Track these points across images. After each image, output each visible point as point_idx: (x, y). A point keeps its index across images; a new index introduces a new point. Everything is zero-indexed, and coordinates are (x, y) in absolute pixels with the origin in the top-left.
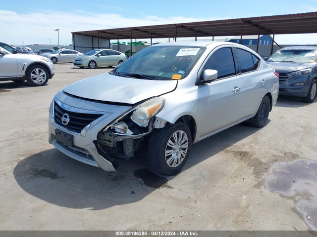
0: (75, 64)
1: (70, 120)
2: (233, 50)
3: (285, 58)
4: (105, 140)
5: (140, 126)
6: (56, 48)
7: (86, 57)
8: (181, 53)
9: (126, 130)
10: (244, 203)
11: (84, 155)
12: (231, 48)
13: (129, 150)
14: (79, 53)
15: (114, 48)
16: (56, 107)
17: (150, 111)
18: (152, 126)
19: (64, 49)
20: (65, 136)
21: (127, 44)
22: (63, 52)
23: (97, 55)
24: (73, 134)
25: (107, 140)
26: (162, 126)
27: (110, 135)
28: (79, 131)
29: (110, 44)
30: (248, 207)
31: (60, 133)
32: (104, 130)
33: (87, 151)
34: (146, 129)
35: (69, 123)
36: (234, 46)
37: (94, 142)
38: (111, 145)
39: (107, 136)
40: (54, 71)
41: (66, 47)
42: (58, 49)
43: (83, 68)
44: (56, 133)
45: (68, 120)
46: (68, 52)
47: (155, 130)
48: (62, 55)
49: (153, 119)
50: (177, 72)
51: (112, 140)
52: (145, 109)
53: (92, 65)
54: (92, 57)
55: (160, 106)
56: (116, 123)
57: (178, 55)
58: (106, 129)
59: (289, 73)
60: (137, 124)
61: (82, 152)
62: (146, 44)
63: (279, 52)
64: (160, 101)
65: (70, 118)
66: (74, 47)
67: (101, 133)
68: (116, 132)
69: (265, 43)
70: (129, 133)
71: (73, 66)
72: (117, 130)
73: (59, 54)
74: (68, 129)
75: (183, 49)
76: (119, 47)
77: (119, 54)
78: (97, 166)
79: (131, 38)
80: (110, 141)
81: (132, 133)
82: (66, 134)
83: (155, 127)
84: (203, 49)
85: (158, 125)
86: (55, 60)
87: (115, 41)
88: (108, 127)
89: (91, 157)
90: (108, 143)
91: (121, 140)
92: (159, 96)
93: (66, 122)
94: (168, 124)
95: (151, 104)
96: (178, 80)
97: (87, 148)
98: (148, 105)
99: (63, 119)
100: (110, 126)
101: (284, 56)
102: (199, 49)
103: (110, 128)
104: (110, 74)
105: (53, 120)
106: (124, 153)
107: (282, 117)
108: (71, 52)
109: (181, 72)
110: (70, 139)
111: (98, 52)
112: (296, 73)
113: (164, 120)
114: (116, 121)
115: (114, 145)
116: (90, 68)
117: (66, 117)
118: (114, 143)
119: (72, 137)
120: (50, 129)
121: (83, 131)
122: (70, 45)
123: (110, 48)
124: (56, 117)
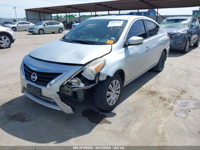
0: (29, 32)
1: (38, 78)
2: (144, 22)
3: (169, 24)
4: (64, 91)
5: (89, 79)
6: (15, 21)
7: (36, 26)
8: (111, 25)
9: (79, 83)
10: (160, 131)
11: (49, 102)
12: (142, 20)
13: (81, 96)
14: (31, 24)
15: (55, 19)
16: (25, 67)
17: (96, 69)
18: (98, 79)
19: (20, 21)
20: (35, 89)
21: (63, 17)
22: (20, 23)
23: (44, 25)
24: (41, 88)
25: (66, 91)
26: (105, 78)
27: (68, 87)
28: (46, 86)
29: (52, 17)
30: (164, 133)
31: (30, 87)
32: (64, 84)
33: (51, 99)
34: (94, 82)
35: (37, 79)
36: (145, 19)
37: (58, 93)
38: (70, 94)
39: (66, 88)
40: (15, 37)
41: (22, 20)
42: (16, 21)
43: (34, 34)
44: (28, 87)
45: (36, 78)
46: (23, 23)
47: (99, 82)
48: (19, 25)
49: (98, 74)
50: (110, 39)
51: (70, 91)
52: (92, 68)
53: (41, 32)
54: (41, 26)
55: (102, 64)
56: (72, 79)
57: (109, 26)
58: (65, 83)
59: (173, 35)
60: (87, 78)
61: (48, 100)
62: (76, 16)
63: (165, 21)
64: (102, 61)
65: (37, 76)
66: (27, 19)
67: (62, 86)
68: (73, 85)
69: (151, 14)
70: (82, 85)
71: (28, 33)
72: (73, 84)
73: (17, 25)
74: (36, 84)
75: (112, 22)
76: (58, 19)
77: (59, 24)
78: (60, 109)
79: (66, 13)
80: (68, 91)
81: (84, 85)
82: (35, 88)
83: (100, 80)
84: (126, 22)
85: (102, 78)
86: (14, 29)
87: (56, 15)
88: (67, 82)
89: (55, 103)
90: (67, 93)
91: (76, 90)
92: (101, 57)
93: (35, 79)
94: (108, 77)
95: (96, 63)
96: (112, 44)
97: (52, 97)
98: (94, 64)
99: (32, 77)
100: (68, 81)
101: (168, 23)
102: (123, 21)
103: (68, 82)
104: (61, 40)
105: (24, 77)
106: (77, 98)
107: (171, 64)
108: (26, 23)
109: (113, 38)
110: (39, 91)
111: (44, 23)
112: (177, 34)
113: (105, 74)
114: (72, 77)
115: (71, 94)
116: (39, 34)
117: (34, 75)
118: (71, 92)
119: (40, 89)
120: (22, 83)
121: (48, 86)
122: (24, 18)
123: (52, 20)
124: (26, 75)
